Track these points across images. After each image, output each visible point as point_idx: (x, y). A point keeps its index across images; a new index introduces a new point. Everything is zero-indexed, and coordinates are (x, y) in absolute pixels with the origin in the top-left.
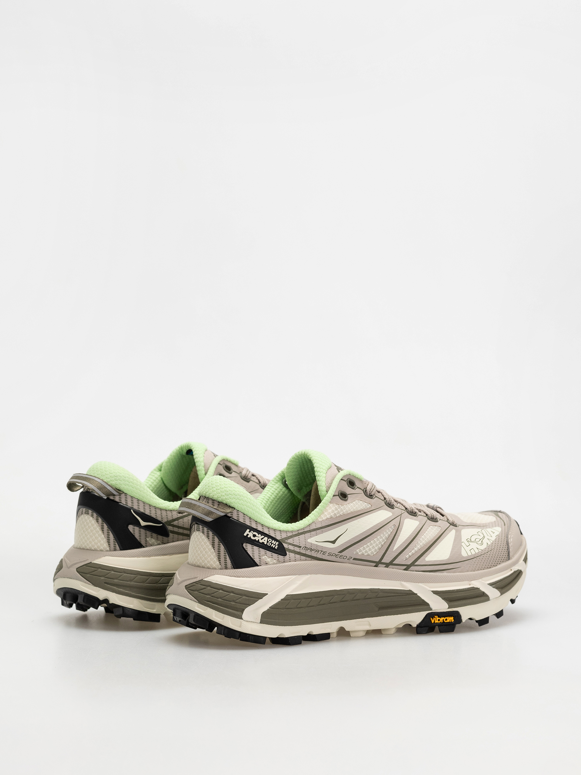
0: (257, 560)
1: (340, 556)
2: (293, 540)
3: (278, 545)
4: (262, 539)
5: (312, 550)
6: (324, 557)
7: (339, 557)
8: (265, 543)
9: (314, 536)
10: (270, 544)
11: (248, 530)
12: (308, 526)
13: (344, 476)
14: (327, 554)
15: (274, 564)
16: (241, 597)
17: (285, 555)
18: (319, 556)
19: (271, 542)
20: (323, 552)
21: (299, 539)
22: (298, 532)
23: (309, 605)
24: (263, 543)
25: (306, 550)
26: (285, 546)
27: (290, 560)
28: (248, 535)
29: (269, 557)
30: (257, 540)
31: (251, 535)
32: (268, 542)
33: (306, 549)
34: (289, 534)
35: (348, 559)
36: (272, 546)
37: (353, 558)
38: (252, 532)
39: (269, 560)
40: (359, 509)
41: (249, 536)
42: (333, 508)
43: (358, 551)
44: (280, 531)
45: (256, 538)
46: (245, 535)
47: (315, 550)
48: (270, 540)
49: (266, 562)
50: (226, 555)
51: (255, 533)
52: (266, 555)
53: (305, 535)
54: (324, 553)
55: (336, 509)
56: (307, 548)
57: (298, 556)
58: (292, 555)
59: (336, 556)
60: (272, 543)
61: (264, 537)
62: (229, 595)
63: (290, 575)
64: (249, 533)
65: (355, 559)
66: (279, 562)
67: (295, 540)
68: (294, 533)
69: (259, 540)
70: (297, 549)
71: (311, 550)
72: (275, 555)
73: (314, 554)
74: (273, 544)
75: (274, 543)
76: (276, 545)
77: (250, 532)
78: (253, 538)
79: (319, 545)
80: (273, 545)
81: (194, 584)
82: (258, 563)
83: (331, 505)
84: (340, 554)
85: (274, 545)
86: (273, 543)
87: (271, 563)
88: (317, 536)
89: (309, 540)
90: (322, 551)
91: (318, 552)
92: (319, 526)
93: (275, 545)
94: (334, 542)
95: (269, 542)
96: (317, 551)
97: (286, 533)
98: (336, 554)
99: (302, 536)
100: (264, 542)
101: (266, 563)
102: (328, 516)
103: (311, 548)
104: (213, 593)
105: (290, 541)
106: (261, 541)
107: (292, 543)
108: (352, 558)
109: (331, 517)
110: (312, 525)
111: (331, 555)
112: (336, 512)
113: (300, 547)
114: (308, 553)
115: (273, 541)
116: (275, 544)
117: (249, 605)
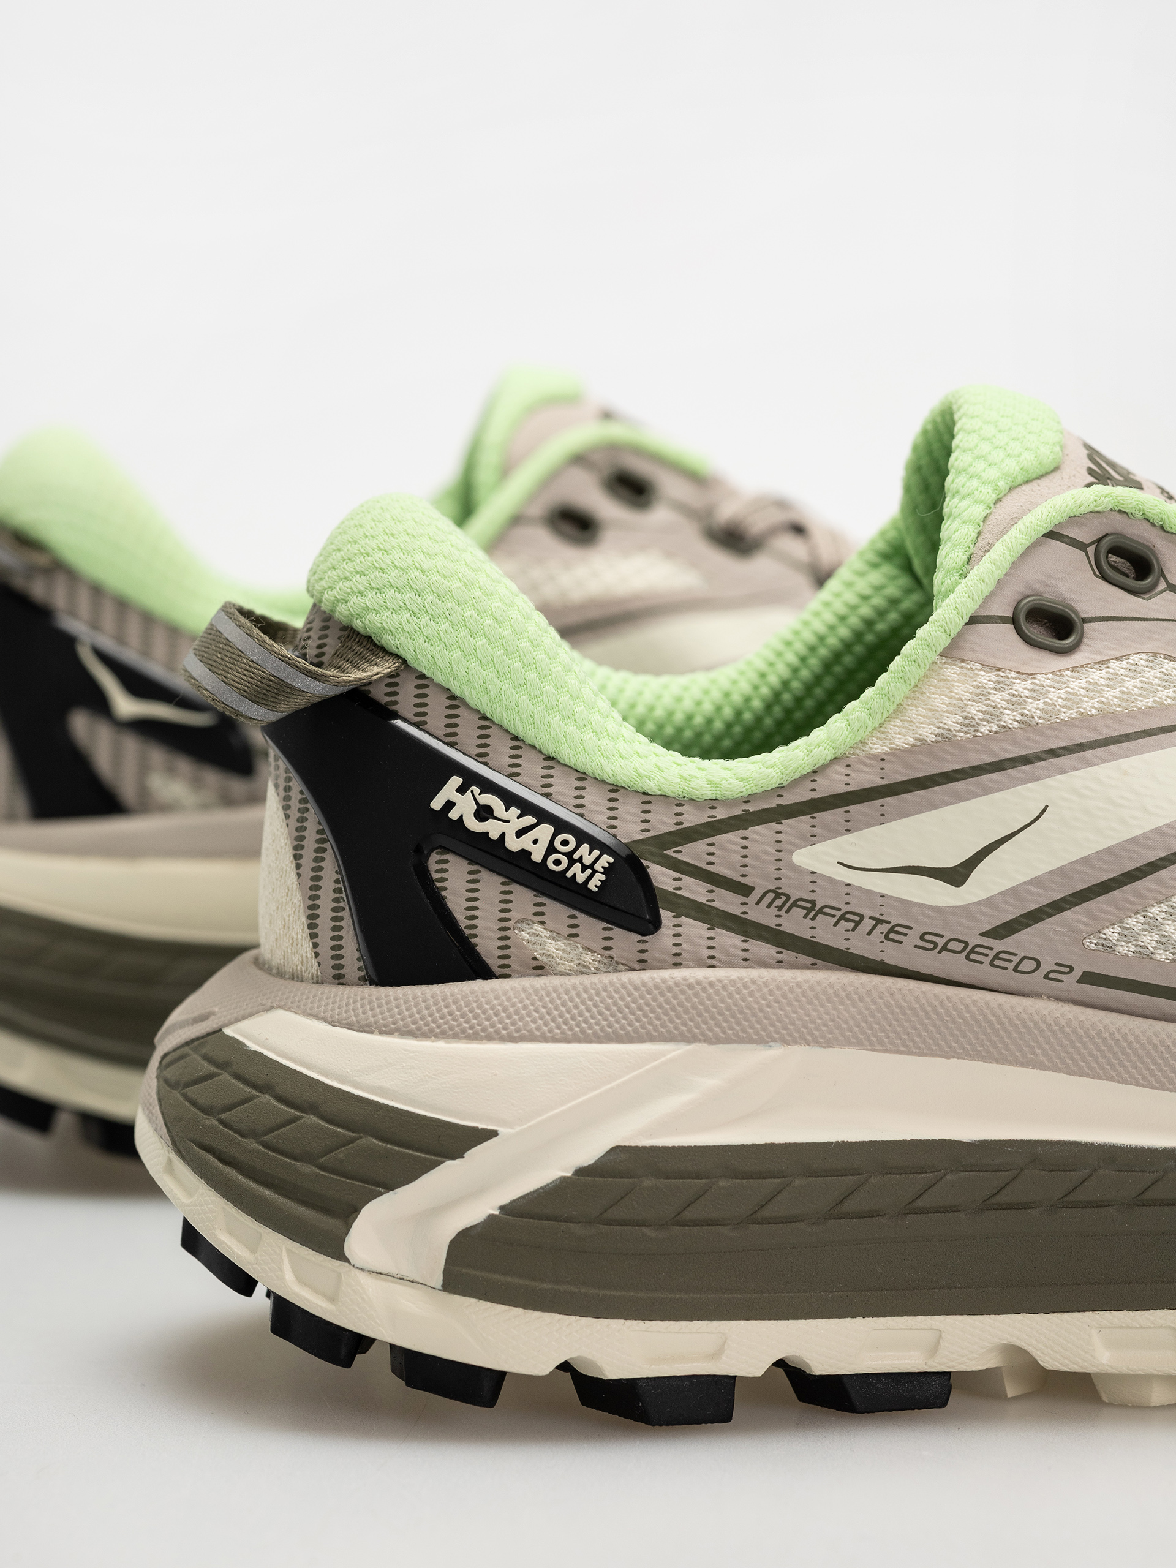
0: (487, 945)
1: (996, 957)
2: (711, 849)
3: (606, 871)
4: (520, 833)
5: (820, 911)
6: (892, 955)
7: (987, 960)
8: (537, 857)
9: (833, 834)
10: (565, 861)
11: (456, 781)
12: (804, 777)
13: (1074, 520)
14: (913, 938)
15: (582, 970)
16: (353, 1140)
17: (653, 925)
18: (861, 945)
19: (569, 855)
20: (885, 928)
21: (745, 847)
22: (746, 807)
23: (688, 1215)
24: (525, 854)
25: (780, 908)
26: (661, 877)
27: (677, 960)
28: (450, 805)
29: (556, 935)
30: (494, 835)
31: (464, 808)
32: (551, 849)
33: (779, 902)
34: (692, 818)
35: (1046, 977)
36: (569, 874)
37: (1077, 973)
38: (477, 790)
39: (553, 948)
40: (1141, 704)
41: (454, 815)
42: (962, 690)
43: (1111, 933)
44: (646, 798)
45: (493, 829)
46: (437, 804)
47: (838, 914)
48: (565, 843)
49: (535, 959)
50: (343, 909)
51: (490, 800)
52: (540, 918)
53: (779, 827)
54: (892, 930)
55: (981, 694)
56: (788, 897)
57: (730, 940)
58: (694, 930)
59: (970, 952)
60: (576, 856)
61: (533, 820)
62: (294, 1120)
63: (651, 1039)
64: (456, 797)
65: (1089, 978)
66: (613, 964)
67: (723, 848)
68: (721, 814)
69: (507, 839)
70: (727, 902)
71: (809, 910)
72: (591, 927)
73: (827, 933)
74: (578, 865)
75: (588, 861)
76: (594, 872)
77: (462, 790)
78: (473, 825)
79: (860, 888)
80: (577, 867)
81: (187, 1050)
82: (493, 962)
83: (952, 671)
84: (998, 945)
85: (584, 868)
86: (580, 860)
87: (565, 966)
88: (849, 837)
89: (804, 858)
90: (879, 922)
91: (857, 923)
92: (869, 779)
93: (589, 871)
94: (956, 875)
95: (558, 852)
96: (848, 920)
97: (679, 809)
98: (966, 944)
99: (761, 833)
100: (530, 847)
101: (535, 964)
102: (928, 732)
103: (813, 903)
104: (230, 1107)
105: (692, 853)
106: (513, 844)
107: (704, 866)
108: (1072, 969)
109: (946, 739)
110: (830, 772)
111: (936, 945)
112: (974, 710)
113: (744, 890)
114: (795, 924)
115: (585, 847)
116: (591, 866)
117: (390, 1187)
